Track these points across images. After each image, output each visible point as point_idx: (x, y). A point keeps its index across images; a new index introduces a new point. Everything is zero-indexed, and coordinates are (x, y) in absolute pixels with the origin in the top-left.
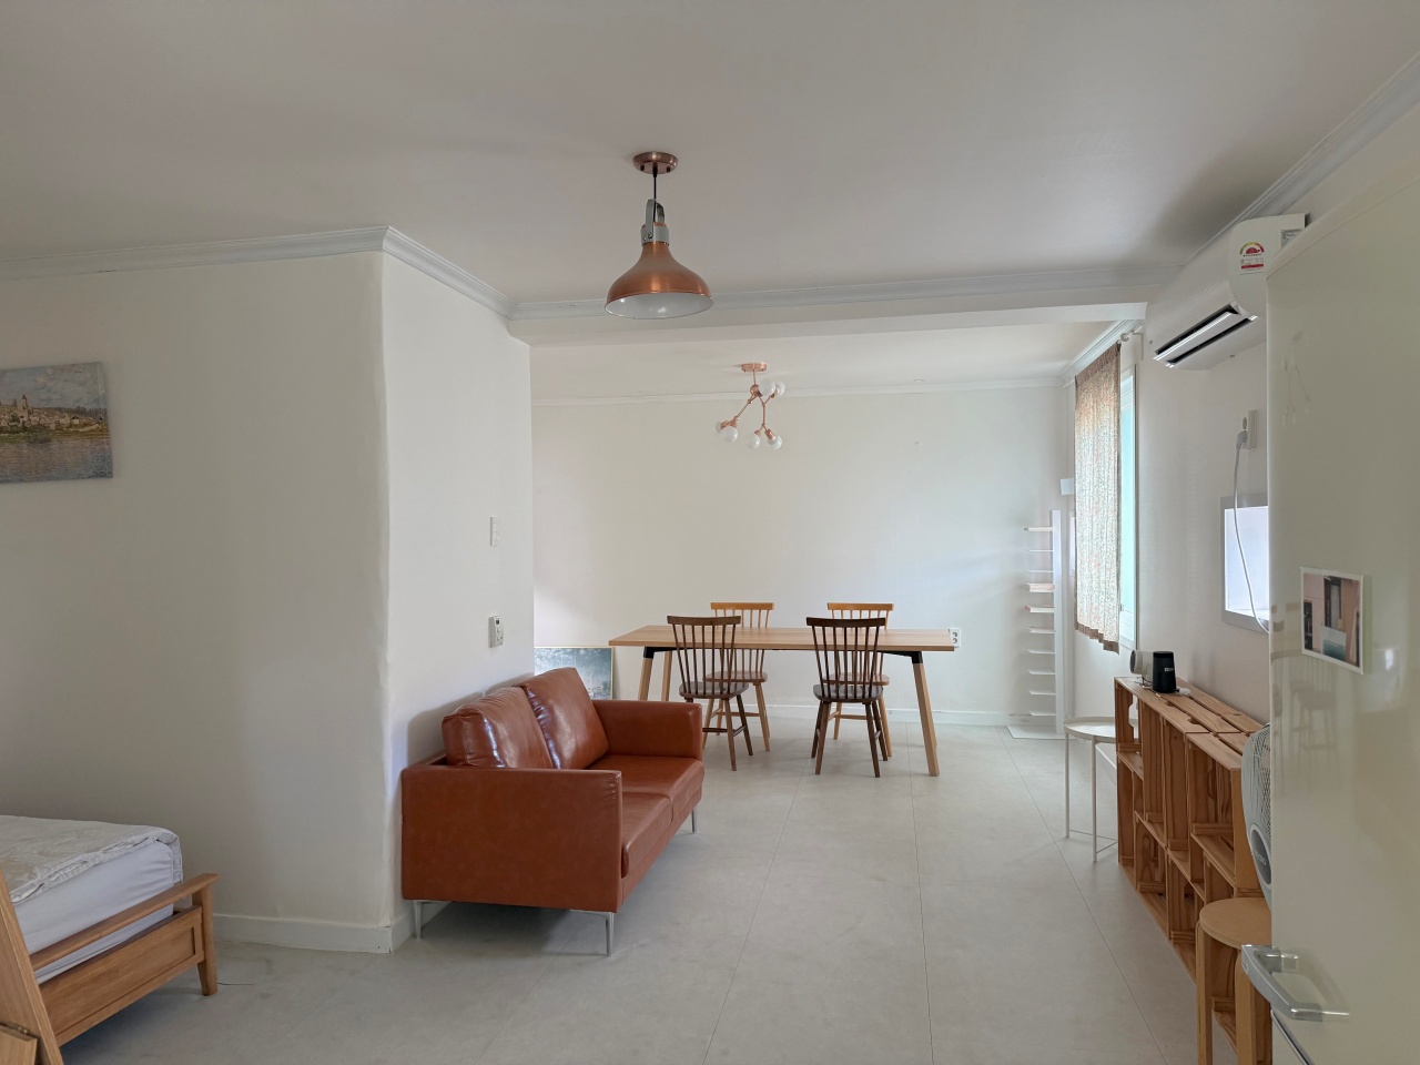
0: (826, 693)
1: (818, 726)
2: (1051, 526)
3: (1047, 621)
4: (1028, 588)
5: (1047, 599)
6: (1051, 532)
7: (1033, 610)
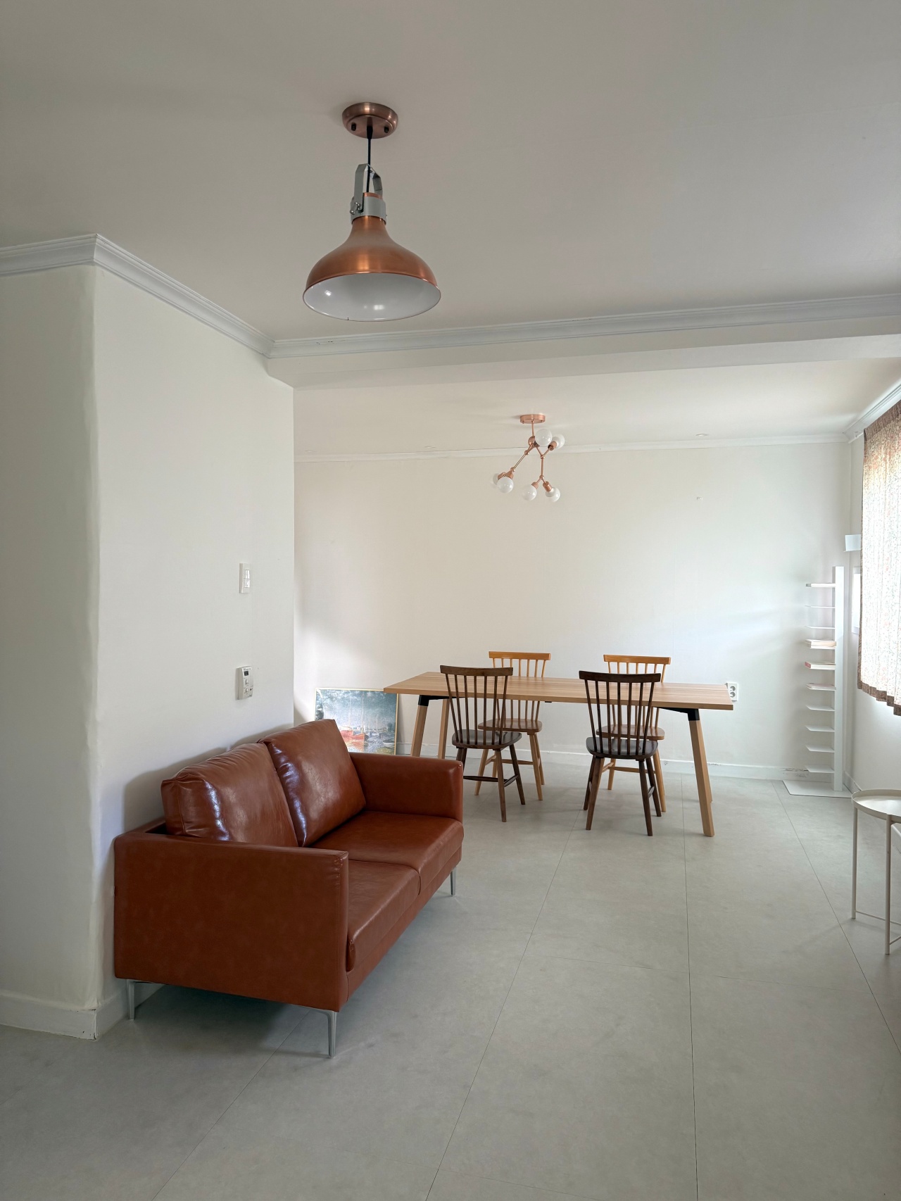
0: (599, 747)
1: (590, 779)
2: (834, 582)
3: (828, 678)
4: (809, 645)
5: (828, 656)
6: (834, 589)
7: (813, 667)
